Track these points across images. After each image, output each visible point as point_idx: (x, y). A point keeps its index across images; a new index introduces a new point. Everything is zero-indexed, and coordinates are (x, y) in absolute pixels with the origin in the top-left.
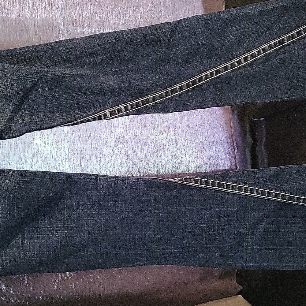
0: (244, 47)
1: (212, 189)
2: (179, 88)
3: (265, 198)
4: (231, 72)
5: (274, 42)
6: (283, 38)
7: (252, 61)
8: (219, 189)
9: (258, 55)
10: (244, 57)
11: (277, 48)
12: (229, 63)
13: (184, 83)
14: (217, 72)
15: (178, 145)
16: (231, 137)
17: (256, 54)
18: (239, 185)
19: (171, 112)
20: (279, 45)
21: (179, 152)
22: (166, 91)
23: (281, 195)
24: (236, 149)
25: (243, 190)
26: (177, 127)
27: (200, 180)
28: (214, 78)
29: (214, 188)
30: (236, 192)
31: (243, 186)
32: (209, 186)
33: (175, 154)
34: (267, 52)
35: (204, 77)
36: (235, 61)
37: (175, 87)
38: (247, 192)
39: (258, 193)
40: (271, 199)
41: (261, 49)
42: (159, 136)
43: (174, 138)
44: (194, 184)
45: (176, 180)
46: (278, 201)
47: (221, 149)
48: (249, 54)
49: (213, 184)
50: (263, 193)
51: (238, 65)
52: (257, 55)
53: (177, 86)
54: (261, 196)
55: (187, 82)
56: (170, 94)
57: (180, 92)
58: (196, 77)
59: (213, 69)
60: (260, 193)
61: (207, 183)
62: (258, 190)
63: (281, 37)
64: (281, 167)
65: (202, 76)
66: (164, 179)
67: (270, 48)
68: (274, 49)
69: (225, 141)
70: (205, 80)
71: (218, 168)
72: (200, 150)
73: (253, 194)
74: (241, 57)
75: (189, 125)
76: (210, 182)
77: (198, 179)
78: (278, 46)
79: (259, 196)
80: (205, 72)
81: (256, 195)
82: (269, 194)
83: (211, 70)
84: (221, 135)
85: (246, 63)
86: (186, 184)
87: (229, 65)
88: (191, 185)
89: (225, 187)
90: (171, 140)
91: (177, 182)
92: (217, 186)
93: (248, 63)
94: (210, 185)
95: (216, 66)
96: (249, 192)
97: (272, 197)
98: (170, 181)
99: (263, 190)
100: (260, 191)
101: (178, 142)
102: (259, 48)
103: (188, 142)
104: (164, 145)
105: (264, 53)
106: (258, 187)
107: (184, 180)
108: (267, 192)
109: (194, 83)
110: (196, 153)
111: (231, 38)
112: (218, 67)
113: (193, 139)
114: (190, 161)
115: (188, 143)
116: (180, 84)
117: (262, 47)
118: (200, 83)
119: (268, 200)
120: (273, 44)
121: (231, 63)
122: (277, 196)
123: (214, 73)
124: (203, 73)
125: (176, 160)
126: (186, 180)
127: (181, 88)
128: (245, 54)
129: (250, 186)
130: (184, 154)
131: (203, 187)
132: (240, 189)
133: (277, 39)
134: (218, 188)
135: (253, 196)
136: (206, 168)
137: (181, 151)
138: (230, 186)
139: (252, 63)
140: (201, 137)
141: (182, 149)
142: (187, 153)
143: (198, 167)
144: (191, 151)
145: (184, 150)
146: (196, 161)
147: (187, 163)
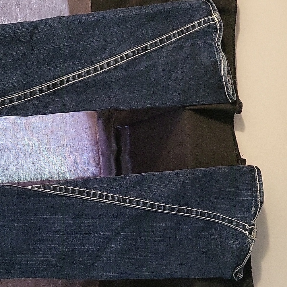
0: (107, 52)
1: (71, 196)
2: (38, 90)
3: (126, 206)
4: (93, 76)
5: (137, 48)
6: (146, 45)
7: (115, 66)
8: (79, 197)
9: (122, 61)
10: (106, 62)
11: (140, 54)
12: (92, 67)
13: (44, 86)
14: (80, 76)
15: (41, 152)
16: (96, 144)
17: (119, 59)
18: (100, 193)
19: (29, 115)
20: (143, 52)
21: (42, 159)
22: (24, 93)
23: (142, 202)
24: (101, 156)
25: (105, 198)
26: (41, 133)
27: (60, 187)
28: (76, 82)
29: (74, 196)
30: (97, 200)
31: (104, 193)
32: (68, 193)
33: (37, 161)
34: (130, 59)
35: (65, 80)
36: (98, 65)
37: (34, 89)
38: (108, 200)
39: (119, 201)
40: (132, 207)
41: (125, 55)
42: (21, 142)
43: (36, 144)
44: (53, 192)
45: (33, 187)
46: (139, 209)
47: (86, 156)
48: (112, 60)
49: (73, 191)
50: (124, 201)
51: (101, 70)
52: (120, 61)
53: (37, 88)
54: (122, 203)
55: (48, 85)
56: (29, 96)
57: (40, 95)
58: (57, 79)
59: (76, 72)
60: (122, 200)
61: (67, 190)
62: (119, 197)
63: (144, 44)
64: (143, 174)
65: (64, 79)
66: (21, 187)
67: (134, 55)
68: (137, 56)
69: (90, 148)
70: (66, 84)
71: (82, 176)
72: (64, 157)
73: (114, 202)
74: (104, 61)
75: (53, 131)
76: (70, 190)
77: (57, 186)
78: (141, 53)
79: (121, 203)
80: (67, 75)
81: (117, 202)
82: (131, 201)
83: (73, 73)
84: (86, 142)
85: (109, 68)
86: (44, 191)
87: (91, 69)
88: (49, 192)
89: (86, 195)
90: (33, 146)
91: (34, 189)
92: (77, 193)
93: (111, 68)
94: (70, 192)
95: (78, 70)
96: (110, 199)
97: (134, 205)
98: (26, 188)
99: (125, 197)
100: (121, 199)
101: (41, 148)
102: (122, 54)
103: (52, 148)
104: (26, 151)
105: (127, 59)
106: (119, 194)
107: (42, 187)
108: (128, 199)
109: (55, 85)
110: (60, 160)
111: (94, 42)
112: (81, 70)
113: (57, 145)
114: (54, 168)
115: (52, 150)
116: (39, 86)
117: (125, 53)
118: (62, 86)
119: (129, 207)
120: (136, 50)
121: (93, 67)
122: (138, 203)
123: (77, 76)
124: (65, 76)
125: (39, 166)
126: (44, 188)
127: (41, 91)
128: (108, 59)
129: (111, 193)
130: (47, 161)
131: (63, 195)
132: (101, 196)
133: (140, 46)
134: (78, 195)
135: (114, 204)
136: (70, 176)
137: (44, 158)
138: (91, 193)
139: (115, 68)
140: (66, 143)
141: (45, 155)
142: (50, 160)
143: (61, 174)
144: (54, 158)
145: (48, 157)
146: (59, 167)
147: (50, 170)
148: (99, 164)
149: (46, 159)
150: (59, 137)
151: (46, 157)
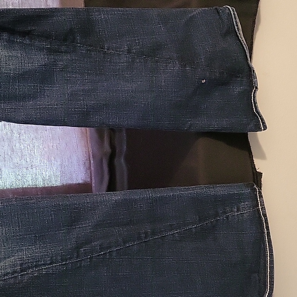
15: (23, 154)
16: (87, 145)
21: (24, 162)
24: (91, 159)
26: (23, 131)
33: (18, 165)
43: (17, 145)
47: (75, 158)
69: (80, 150)
71: (70, 182)
72: (49, 160)
84: (75, 142)
90: (14, 147)
101: (23, 150)
103: (35, 150)
104: (6, 153)
110: (44, 164)
113: (41, 147)
114: (37, 173)
115: (35, 152)
125: (20, 172)
130: (30, 165)
136: (56, 182)
137: (27, 162)
140: (51, 144)
141: (28, 159)
142: (33, 164)
143: (46, 181)
144: (38, 162)
145: (30, 161)
146: (44, 173)
147: (33, 176)
148: (90, 168)
149: (28, 163)
150: (44, 137)
151: (28, 160)
